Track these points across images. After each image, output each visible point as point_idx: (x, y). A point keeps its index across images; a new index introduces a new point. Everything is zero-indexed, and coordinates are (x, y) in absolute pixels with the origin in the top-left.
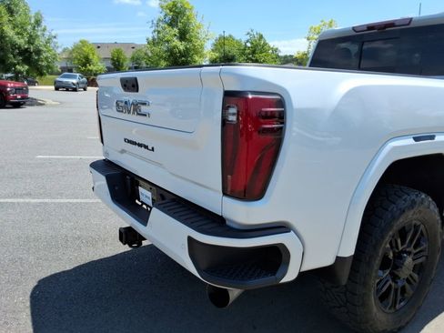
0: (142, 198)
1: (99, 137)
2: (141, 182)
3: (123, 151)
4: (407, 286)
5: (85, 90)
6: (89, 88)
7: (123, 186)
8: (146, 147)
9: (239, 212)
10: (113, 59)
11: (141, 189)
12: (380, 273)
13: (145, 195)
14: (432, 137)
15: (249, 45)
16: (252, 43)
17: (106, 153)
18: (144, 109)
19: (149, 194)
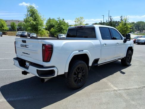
0: (27, 65)
1: (15, 52)
2: (26, 61)
3: (22, 55)
4: (81, 79)
5: (2, 36)
6: (3, 35)
7: (22, 63)
8: (28, 54)
9: (46, 64)
10: (11, 26)
11: (26, 63)
12: (74, 76)
13: (27, 64)
14: (83, 51)
15: (58, 22)
16: (59, 21)
17: (17, 56)
18: (27, 46)
19: (28, 64)
